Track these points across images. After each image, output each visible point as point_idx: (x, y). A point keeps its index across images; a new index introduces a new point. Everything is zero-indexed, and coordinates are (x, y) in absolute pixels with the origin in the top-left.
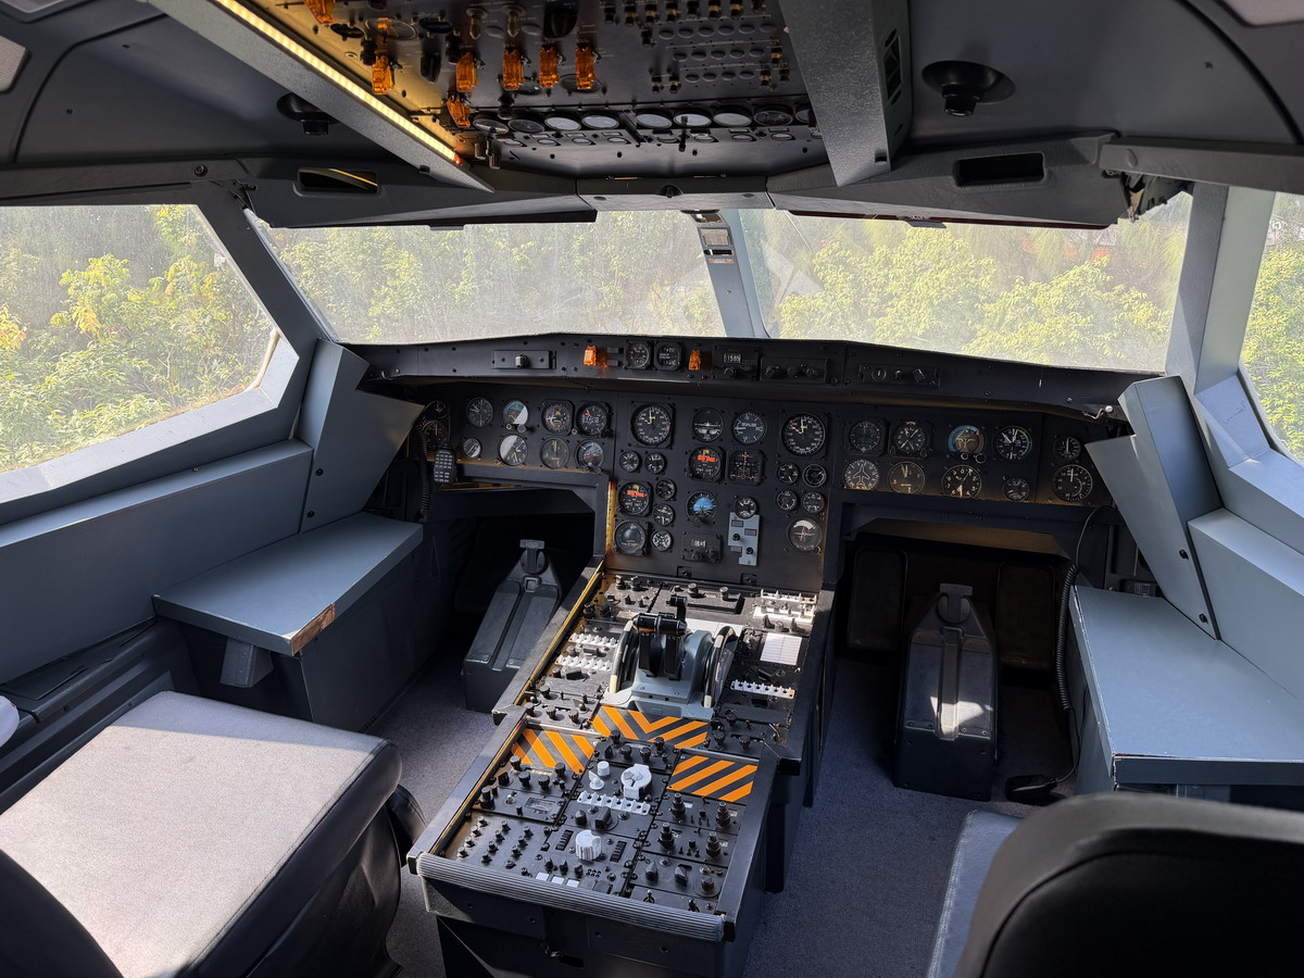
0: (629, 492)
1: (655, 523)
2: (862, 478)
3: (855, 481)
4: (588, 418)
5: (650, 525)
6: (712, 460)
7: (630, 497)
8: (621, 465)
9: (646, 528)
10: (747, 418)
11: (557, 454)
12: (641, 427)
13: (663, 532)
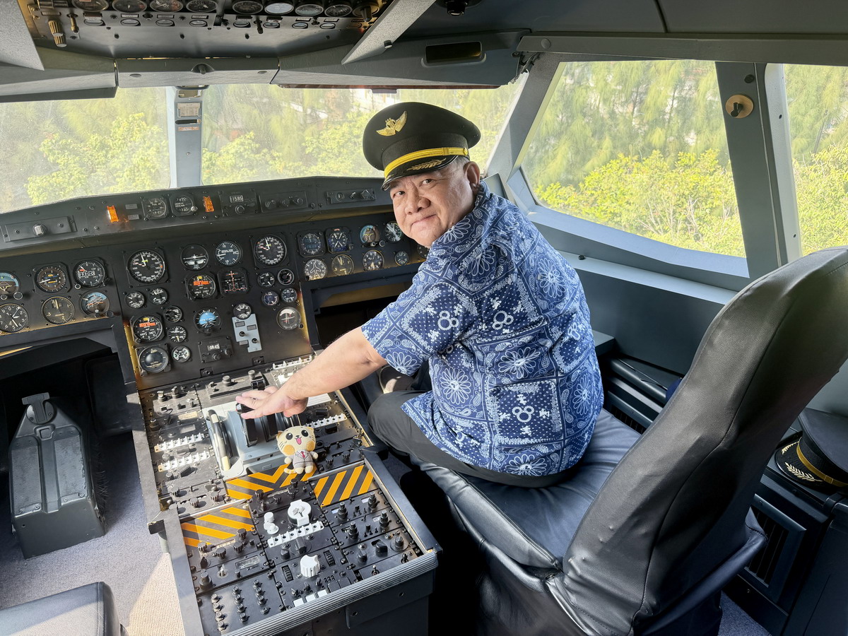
0: (141, 325)
1: (171, 342)
2: (316, 271)
3: (313, 275)
4: (82, 273)
5: (169, 346)
6: (206, 283)
7: (143, 328)
8: (129, 305)
9: (166, 349)
10: (225, 246)
11: (61, 310)
12: (136, 271)
13: (179, 348)
